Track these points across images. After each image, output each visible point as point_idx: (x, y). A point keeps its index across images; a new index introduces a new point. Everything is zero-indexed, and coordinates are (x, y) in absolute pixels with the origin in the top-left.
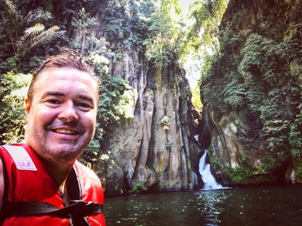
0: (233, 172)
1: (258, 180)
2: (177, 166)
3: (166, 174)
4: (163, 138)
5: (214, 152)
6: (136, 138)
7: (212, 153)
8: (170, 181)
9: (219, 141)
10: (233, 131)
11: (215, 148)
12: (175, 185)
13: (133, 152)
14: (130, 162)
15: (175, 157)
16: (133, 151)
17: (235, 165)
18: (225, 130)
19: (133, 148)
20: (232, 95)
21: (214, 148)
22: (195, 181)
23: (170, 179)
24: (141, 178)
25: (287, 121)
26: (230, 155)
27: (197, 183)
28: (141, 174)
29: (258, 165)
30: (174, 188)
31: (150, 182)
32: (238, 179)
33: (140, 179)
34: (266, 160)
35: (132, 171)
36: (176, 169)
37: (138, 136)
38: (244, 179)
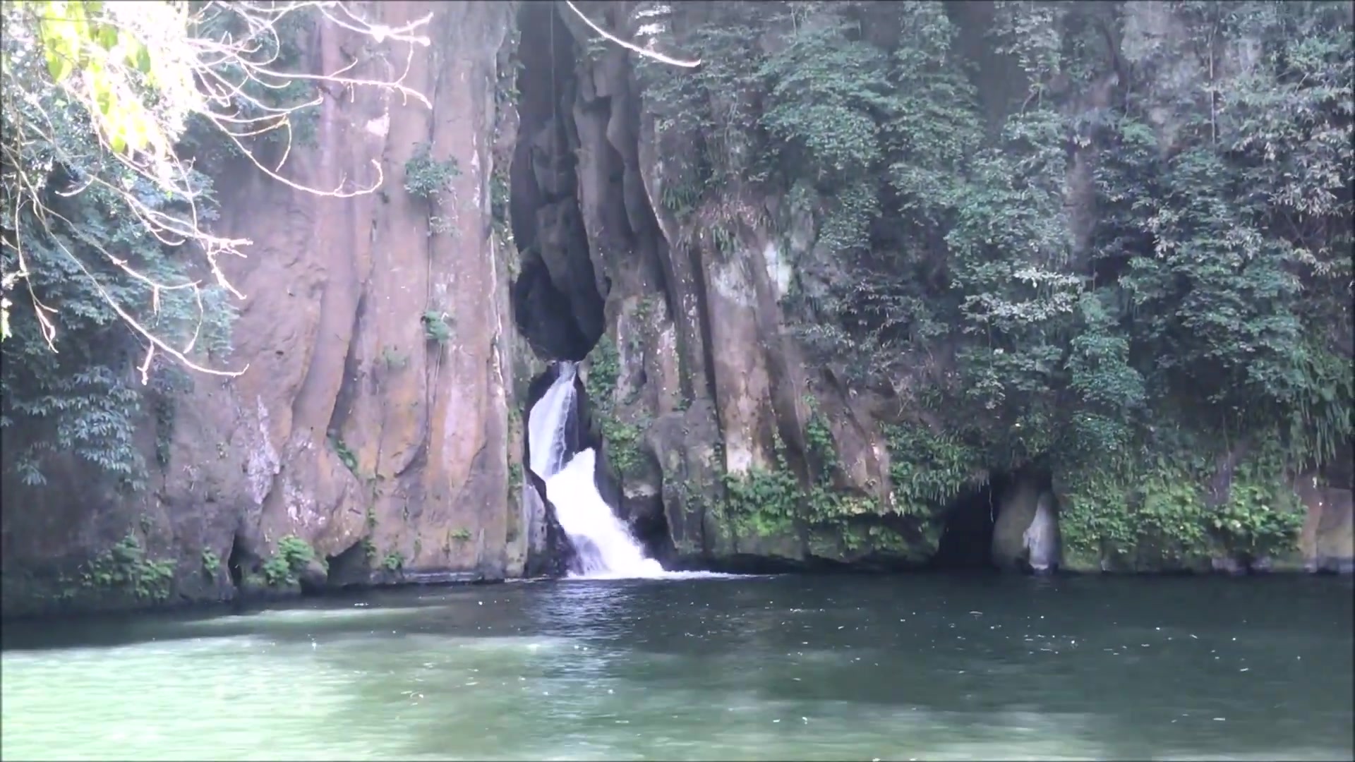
0: (729, 493)
1: (854, 540)
2: (469, 449)
3: (407, 486)
4: (414, 281)
5: (620, 381)
6: (299, 269)
7: (608, 386)
8: (423, 529)
9: (665, 324)
10: (772, 286)
11: (628, 358)
12: (447, 551)
13: (280, 353)
14: (263, 411)
15: (465, 396)
16: (281, 347)
17: (748, 457)
18: (723, 276)
19: (284, 331)
20: (820, 98)
21: (622, 361)
22: (532, 533)
23: (423, 518)
24: (297, 503)
25: (1076, 280)
26: (731, 406)
27: (540, 544)
28: (296, 483)
29: (872, 467)
30: (441, 563)
31: (340, 532)
32: (753, 531)
33: (292, 510)
34: (920, 447)
35: (271, 464)
36: (461, 461)
37: (309, 258)
38: (783, 535)
